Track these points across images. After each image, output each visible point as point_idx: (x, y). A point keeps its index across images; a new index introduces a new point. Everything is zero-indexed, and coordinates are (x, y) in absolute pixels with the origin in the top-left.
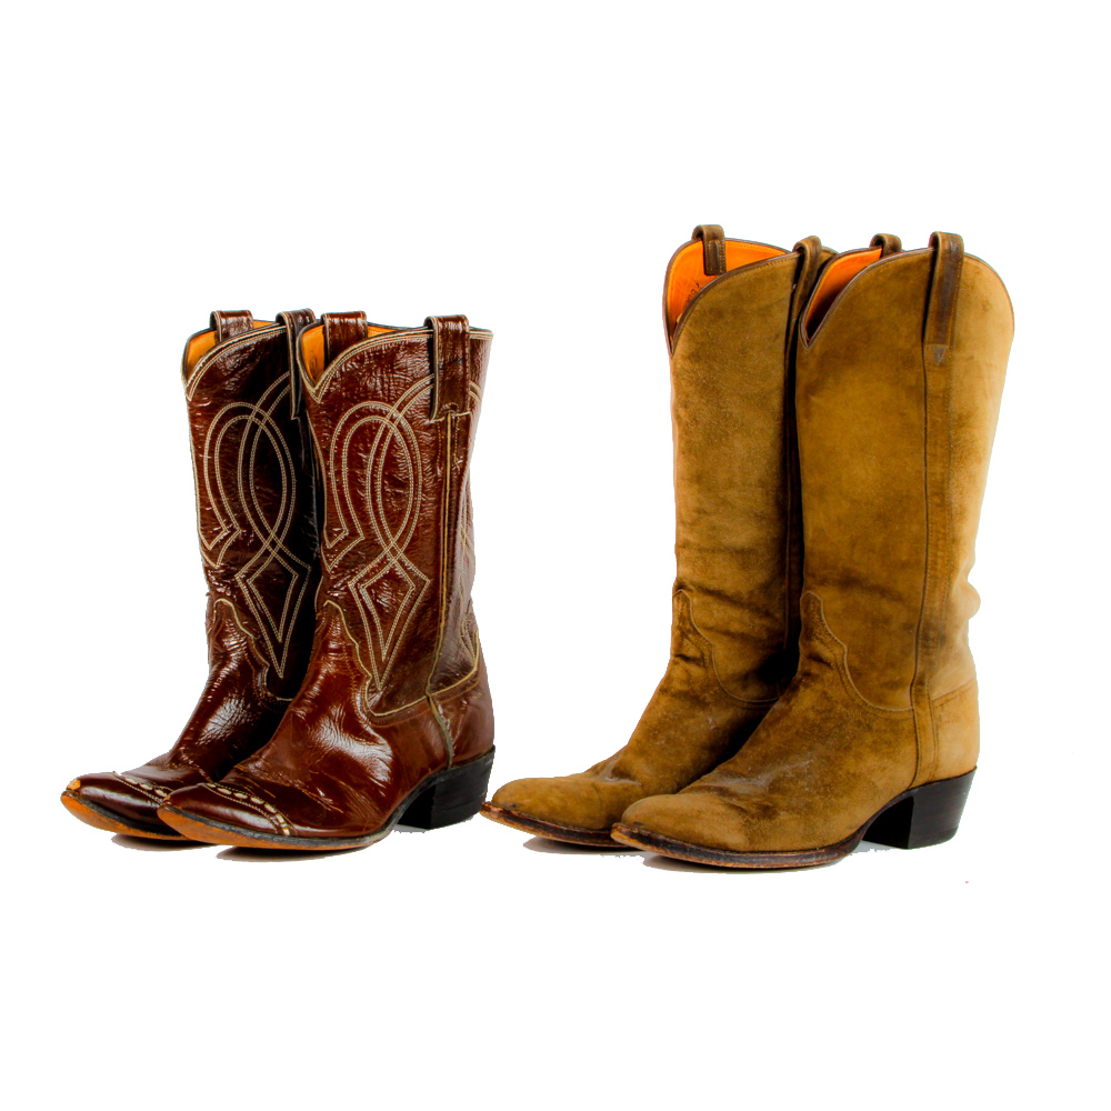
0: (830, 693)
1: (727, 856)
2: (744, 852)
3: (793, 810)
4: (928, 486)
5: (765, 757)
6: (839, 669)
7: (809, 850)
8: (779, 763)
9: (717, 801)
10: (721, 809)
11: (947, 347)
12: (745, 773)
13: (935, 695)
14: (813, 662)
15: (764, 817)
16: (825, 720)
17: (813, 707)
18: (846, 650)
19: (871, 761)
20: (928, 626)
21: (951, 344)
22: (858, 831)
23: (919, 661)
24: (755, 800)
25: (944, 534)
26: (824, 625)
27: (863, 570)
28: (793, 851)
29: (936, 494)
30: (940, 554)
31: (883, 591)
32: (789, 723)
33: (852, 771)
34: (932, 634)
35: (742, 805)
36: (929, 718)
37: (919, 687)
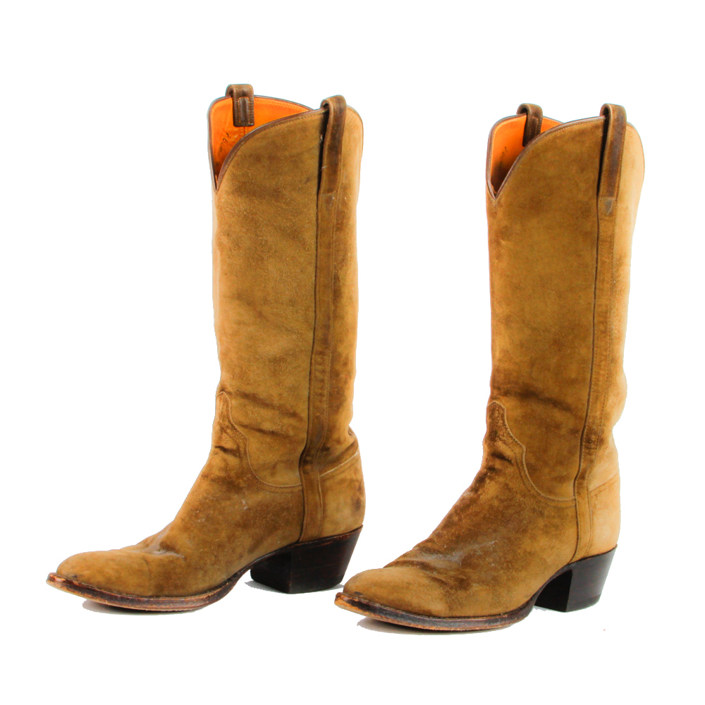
0: (511, 485)
1: (431, 621)
2: (444, 618)
3: (483, 582)
4: (596, 315)
5: (458, 537)
6: (518, 465)
7: (495, 615)
8: (469, 542)
9: (421, 574)
10: (426, 581)
11: (614, 199)
12: (442, 550)
13: (591, 487)
14: (497, 459)
15: (460, 589)
16: (507, 507)
17: (497, 497)
18: (525, 450)
19: (543, 541)
20: (591, 431)
21: (617, 197)
22: (531, 599)
23: (582, 460)
24: (452, 573)
25: (606, 356)
26: (506, 429)
27: (540, 386)
28: (483, 616)
29: (602, 323)
30: (602, 372)
31: (556, 403)
32: (477, 509)
33: (528, 550)
34: (593, 437)
35: (441, 577)
36: (587, 506)
37: (581, 481)
